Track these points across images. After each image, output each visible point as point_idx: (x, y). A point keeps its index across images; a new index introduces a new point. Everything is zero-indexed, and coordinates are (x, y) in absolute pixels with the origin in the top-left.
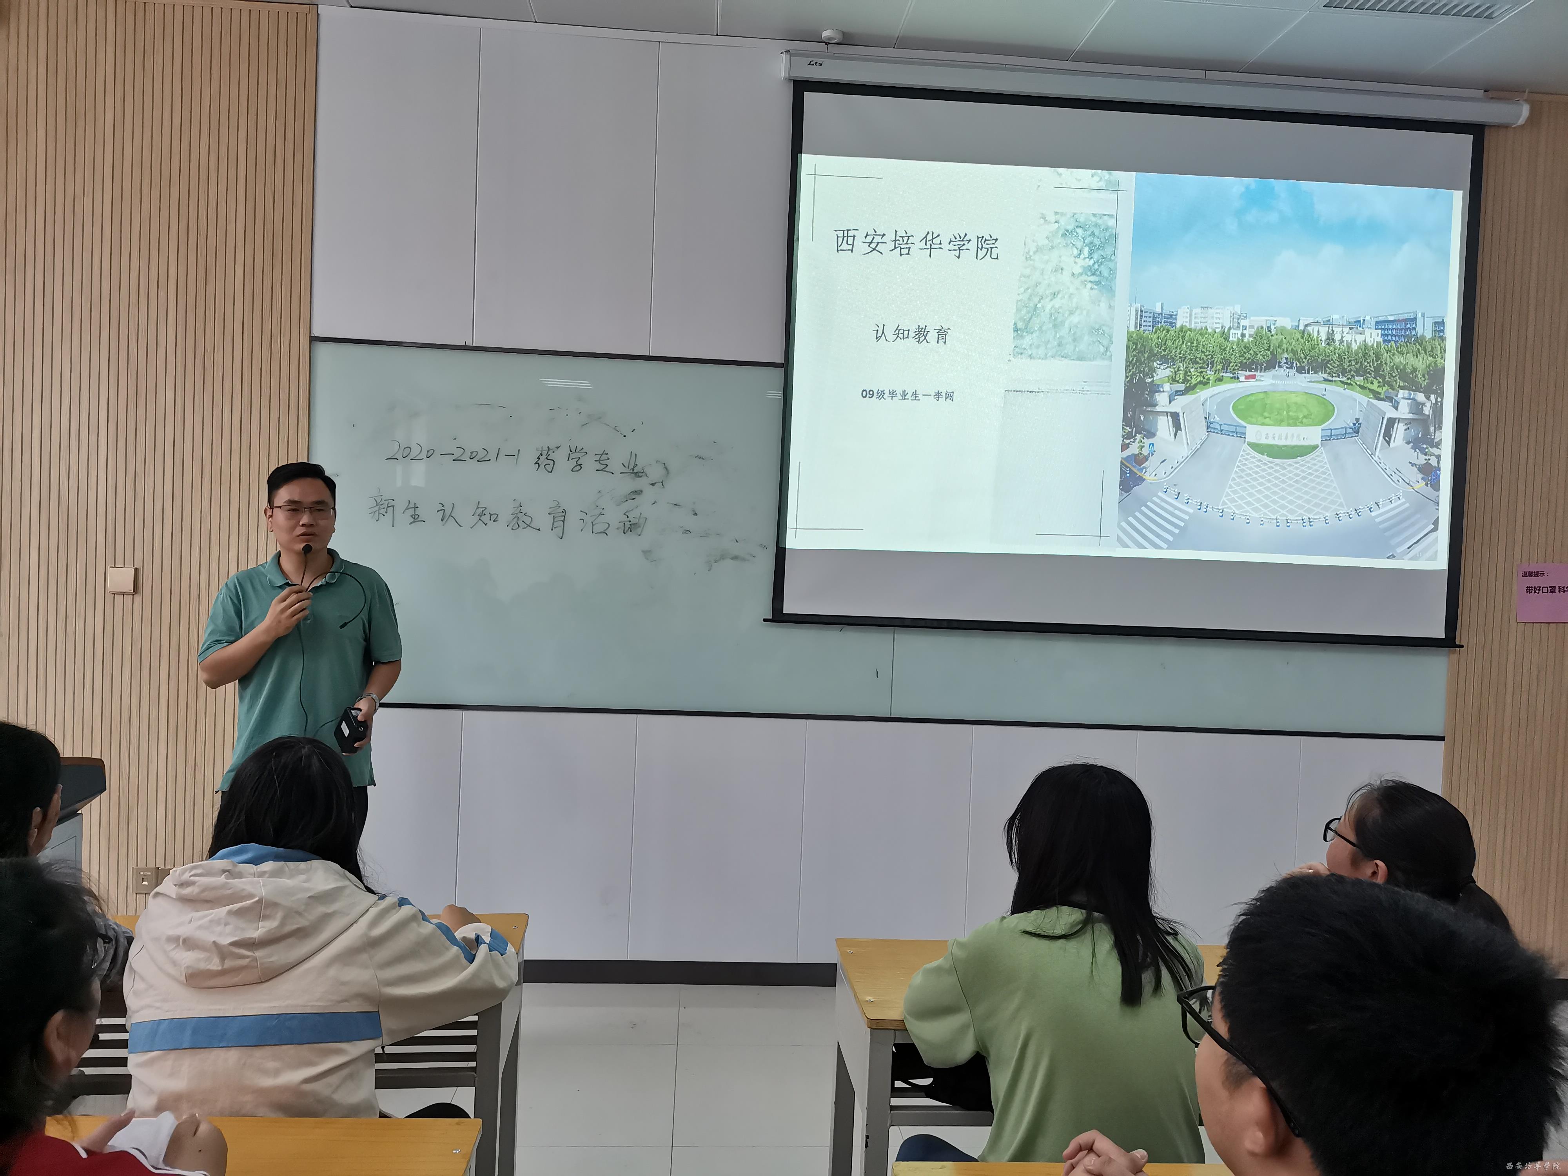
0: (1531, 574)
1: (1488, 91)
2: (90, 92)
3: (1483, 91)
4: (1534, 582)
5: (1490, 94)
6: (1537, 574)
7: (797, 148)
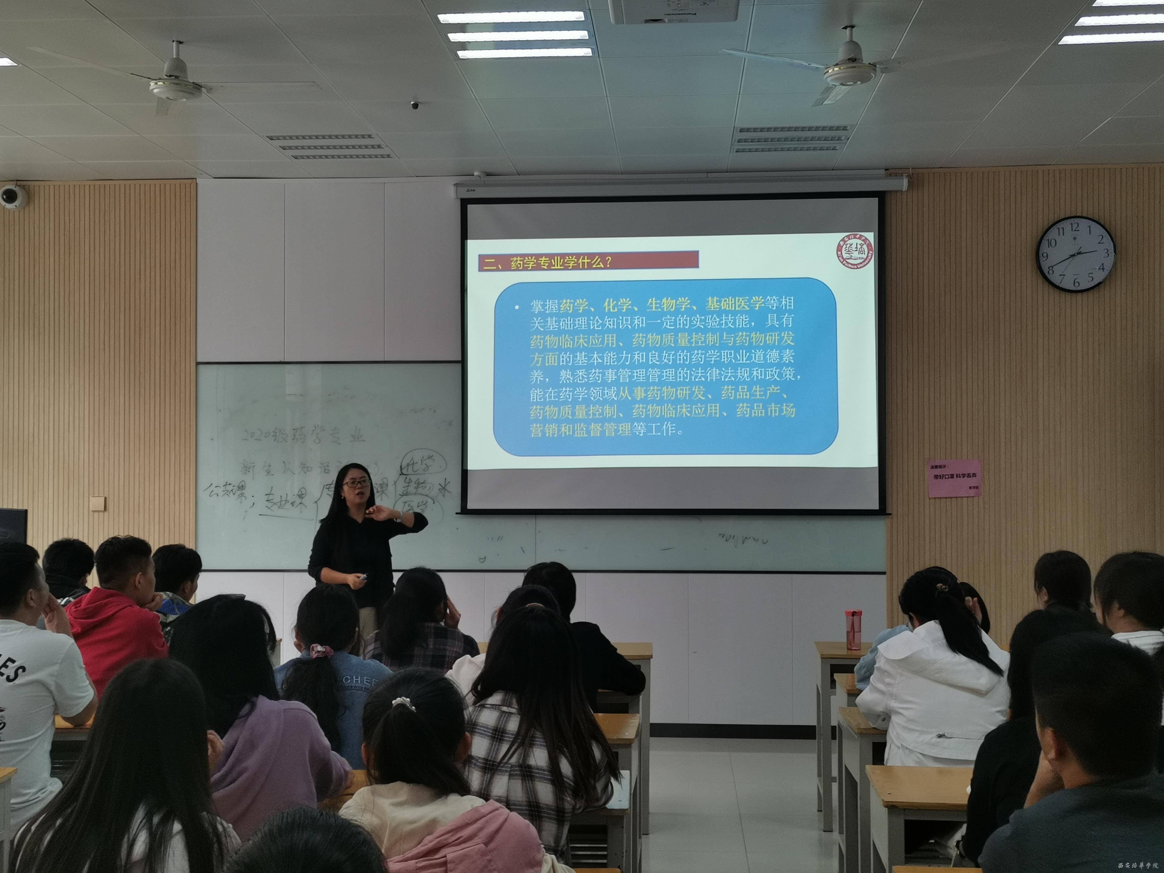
0: (936, 467)
1: (888, 170)
2: (77, 235)
3: (884, 170)
4: (938, 472)
5: (889, 172)
6: (940, 467)
7: (464, 237)
